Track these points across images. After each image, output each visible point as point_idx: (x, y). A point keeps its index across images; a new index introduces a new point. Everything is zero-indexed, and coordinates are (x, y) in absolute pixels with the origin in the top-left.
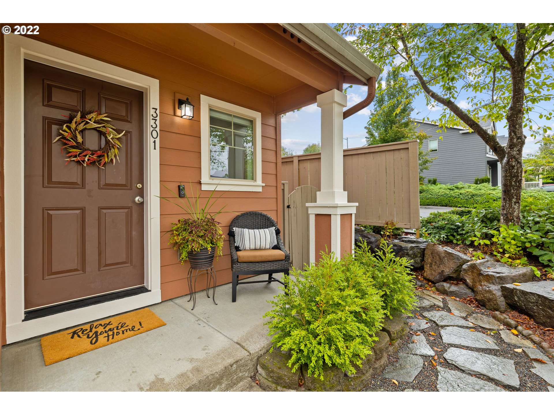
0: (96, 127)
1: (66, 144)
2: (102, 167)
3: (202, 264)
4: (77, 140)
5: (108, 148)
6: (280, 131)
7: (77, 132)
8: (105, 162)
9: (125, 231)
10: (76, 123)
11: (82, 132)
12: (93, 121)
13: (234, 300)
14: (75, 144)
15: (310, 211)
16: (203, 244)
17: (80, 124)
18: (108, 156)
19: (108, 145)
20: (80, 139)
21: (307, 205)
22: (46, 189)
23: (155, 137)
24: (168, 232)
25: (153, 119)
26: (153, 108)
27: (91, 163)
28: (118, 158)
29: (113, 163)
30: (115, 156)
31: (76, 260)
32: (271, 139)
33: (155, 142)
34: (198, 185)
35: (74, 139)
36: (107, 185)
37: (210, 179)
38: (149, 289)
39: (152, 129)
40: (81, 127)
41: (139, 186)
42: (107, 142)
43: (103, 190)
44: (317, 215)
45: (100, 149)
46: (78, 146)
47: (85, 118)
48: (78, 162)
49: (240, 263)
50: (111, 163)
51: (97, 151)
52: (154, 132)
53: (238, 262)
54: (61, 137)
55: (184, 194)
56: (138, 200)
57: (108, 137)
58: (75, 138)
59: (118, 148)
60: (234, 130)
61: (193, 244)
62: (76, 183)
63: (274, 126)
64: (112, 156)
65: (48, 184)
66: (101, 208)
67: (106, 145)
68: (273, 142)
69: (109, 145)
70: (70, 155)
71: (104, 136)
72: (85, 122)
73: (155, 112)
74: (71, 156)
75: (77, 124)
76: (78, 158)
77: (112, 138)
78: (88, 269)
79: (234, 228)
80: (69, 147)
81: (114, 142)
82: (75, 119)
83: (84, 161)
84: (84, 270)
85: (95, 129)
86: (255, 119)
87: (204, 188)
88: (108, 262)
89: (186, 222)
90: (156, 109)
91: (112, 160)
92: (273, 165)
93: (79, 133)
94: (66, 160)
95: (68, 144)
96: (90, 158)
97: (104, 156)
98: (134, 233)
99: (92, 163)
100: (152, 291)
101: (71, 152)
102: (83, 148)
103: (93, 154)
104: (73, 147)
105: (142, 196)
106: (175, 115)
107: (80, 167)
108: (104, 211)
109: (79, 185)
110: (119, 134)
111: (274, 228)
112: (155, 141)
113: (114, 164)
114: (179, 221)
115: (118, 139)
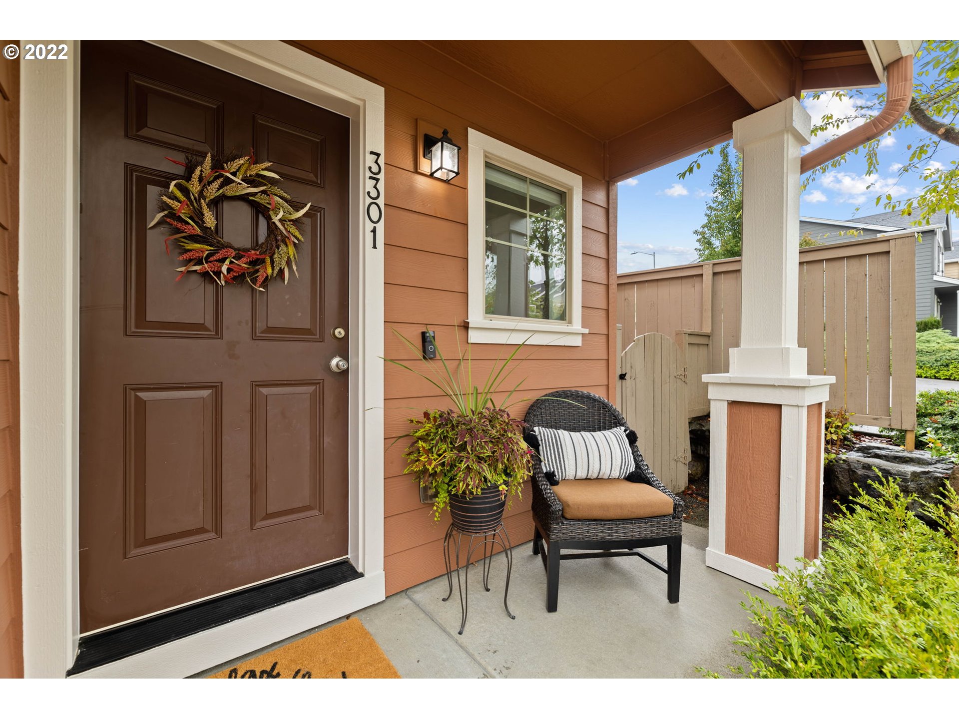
0: (248, 194)
1: (178, 231)
2: (259, 287)
3: (481, 522)
4: (204, 222)
5: (274, 243)
6: (616, 217)
7: (202, 201)
8: (267, 277)
9: (308, 436)
10: (201, 179)
11: (216, 204)
12: (241, 177)
13: (552, 606)
14: (198, 231)
15: (712, 393)
16: (489, 477)
17: (210, 183)
18: (272, 262)
19: (272, 236)
20: (210, 220)
21: (706, 378)
22: (132, 339)
23: (375, 219)
24: (400, 437)
25: (371, 178)
26: (372, 153)
27: (235, 278)
28: (295, 268)
29: (283, 279)
30: (289, 263)
31: (201, 508)
32: (597, 233)
33: (374, 231)
34: (463, 332)
35: (196, 219)
36: (270, 330)
37: (485, 318)
38: (360, 570)
39: (369, 201)
40: (213, 191)
41: (340, 332)
42: (272, 229)
43: (261, 343)
44: (733, 404)
45: (256, 245)
46: (207, 236)
47: (223, 168)
48: (205, 275)
49: (567, 519)
50: (278, 279)
51: (248, 250)
52: (374, 207)
53: (564, 517)
54: (166, 212)
55: (434, 353)
56: (337, 365)
57: (273, 217)
58: (198, 217)
59: (294, 244)
60: (530, 211)
61: (469, 479)
62: (200, 326)
63: (605, 205)
64: (280, 259)
65: (137, 327)
66: (256, 385)
67: (269, 236)
68: (601, 239)
69: (275, 237)
70: (186, 256)
71: (264, 216)
72: (221, 179)
73: (376, 162)
74: (190, 260)
75: (202, 184)
76: (206, 265)
77: (280, 220)
78: (228, 526)
79: (536, 429)
80: (184, 237)
81: (286, 229)
82: (199, 168)
83: (218, 273)
84: (218, 529)
85: (244, 198)
86: (571, 190)
87: (474, 337)
88: (271, 509)
89: (444, 420)
90: (378, 155)
91: (281, 271)
92: (601, 290)
93: (209, 205)
94: (179, 269)
95: (183, 232)
96: (232, 266)
97: (263, 261)
98: (327, 440)
99: (238, 279)
100: (366, 575)
101: (191, 250)
102: (219, 242)
103: (238, 257)
104: (194, 238)
105: (345, 357)
106: (416, 171)
107: (210, 289)
108: (264, 391)
109: (210, 331)
110: (298, 211)
111: (623, 428)
112: (375, 228)
113: (286, 282)
114: (426, 415)
115: (295, 222)
